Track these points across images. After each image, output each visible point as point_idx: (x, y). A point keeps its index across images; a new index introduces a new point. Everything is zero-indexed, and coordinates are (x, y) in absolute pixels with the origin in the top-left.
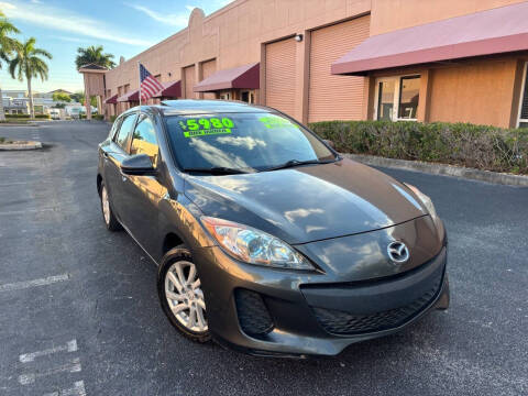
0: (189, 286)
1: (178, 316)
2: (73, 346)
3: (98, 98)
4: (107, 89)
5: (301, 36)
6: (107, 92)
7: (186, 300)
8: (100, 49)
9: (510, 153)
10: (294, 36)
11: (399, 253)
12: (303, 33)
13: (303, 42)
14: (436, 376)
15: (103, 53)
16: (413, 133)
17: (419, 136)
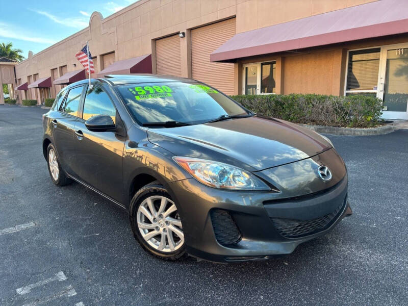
0: (160, 216)
1: (149, 242)
2: (62, 276)
3: (10, 86)
4: (18, 77)
5: (183, 34)
6: (17, 81)
7: (157, 228)
8: (10, 45)
9: (346, 114)
10: (178, 33)
11: (326, 174)
12: (185, 31)
13: (186, 38)
14: (355, 263)
15: (12, 49)
16: (277, 102)
17: (282, 104)
